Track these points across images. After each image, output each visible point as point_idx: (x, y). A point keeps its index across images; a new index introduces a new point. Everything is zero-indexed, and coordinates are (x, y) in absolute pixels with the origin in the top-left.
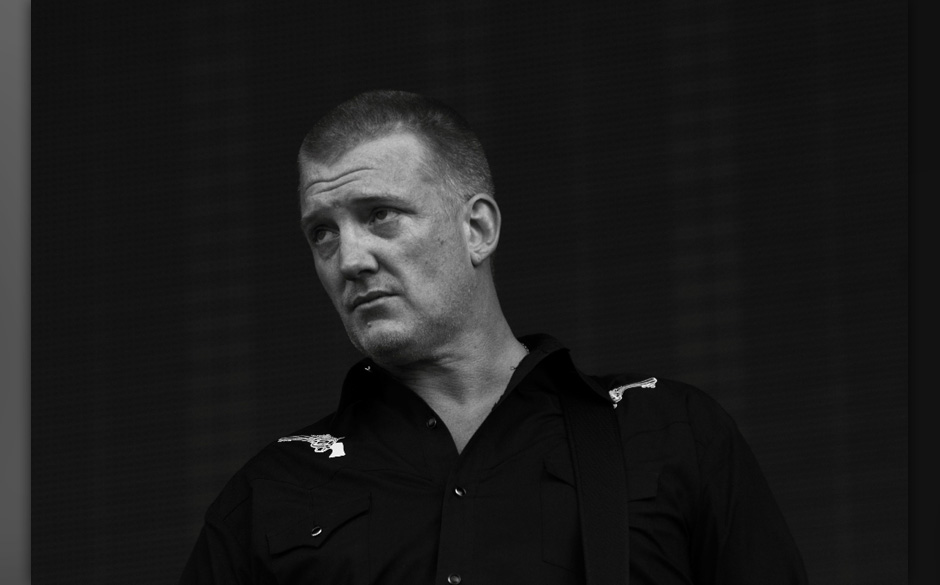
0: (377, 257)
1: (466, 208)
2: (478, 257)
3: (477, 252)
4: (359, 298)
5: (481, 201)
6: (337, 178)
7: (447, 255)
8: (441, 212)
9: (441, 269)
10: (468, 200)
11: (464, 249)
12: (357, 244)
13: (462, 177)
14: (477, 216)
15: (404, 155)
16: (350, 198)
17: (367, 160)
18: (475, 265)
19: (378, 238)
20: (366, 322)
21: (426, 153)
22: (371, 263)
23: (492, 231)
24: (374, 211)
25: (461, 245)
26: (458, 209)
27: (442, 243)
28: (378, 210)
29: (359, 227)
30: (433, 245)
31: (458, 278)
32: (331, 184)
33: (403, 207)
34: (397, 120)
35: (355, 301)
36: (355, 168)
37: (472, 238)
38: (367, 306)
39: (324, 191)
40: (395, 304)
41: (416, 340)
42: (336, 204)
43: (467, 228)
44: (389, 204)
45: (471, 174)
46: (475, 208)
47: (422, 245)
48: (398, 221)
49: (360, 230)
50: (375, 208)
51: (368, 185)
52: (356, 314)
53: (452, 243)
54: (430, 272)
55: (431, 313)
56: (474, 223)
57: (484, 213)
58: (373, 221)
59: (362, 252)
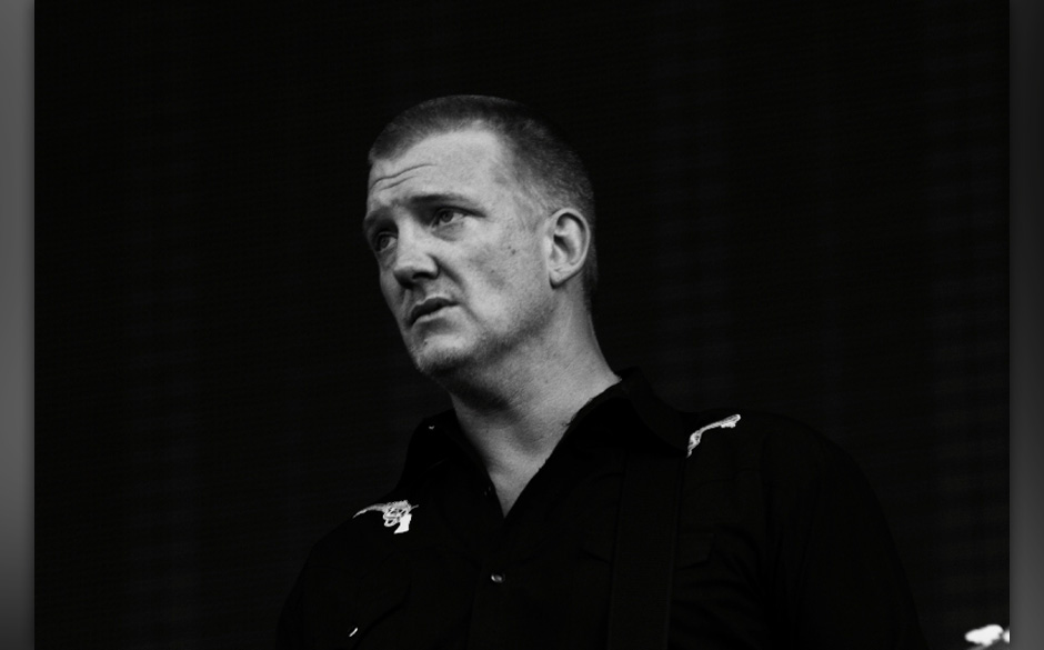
0: (436, 260)
1: (550, 223)
2: (557, 278)
3: (557, 270)
4: (417, 307)
5: (568, 215)
6: (399, 174)
7: (519, 266)
8: (515, 219)
9: (510, 281)
10: (554, 213)
11: (542, 265)
12: (415, 246)
13: (548, 187)
14: (562, 233)
15: (477, 154)
16: (410, 197)
17: (432, 156)
18: (554, 286)
19: (440, 241)
20: (424, 338)
21: (504, 154)
22: (430, 267)
23: (578, 250)
24: (436, 211)
25: (537, 259)
26: (539, 221)
27: (514, 252)
28: (443, 210)
29: (420, 228)
30: (503, 253)
31: (531, 295)
32: (393, 181)
33: (469, 207)
34: (477, 118)
35: (413, 313)
36: (418, 163)
37: (554, 256)
38: (426, 318)
39: (385, 188)
40: (456, 317)
41: (476, 358)
42: (395, 202)
43: (548, 244)
44: (452, 203)
45: (558, 185)
46: (560, 222)
47: (489, 250)
48: (462, 223)
49: (420, 231)
50: (438, 208)
51: (429, 183)
52: (414, 329)
53: (526, 255)
54: (497, 281)
55: (495, 328)
56: (559, 240)
57: (571, 231)
58: (437, 223)
59: (420, 254)
